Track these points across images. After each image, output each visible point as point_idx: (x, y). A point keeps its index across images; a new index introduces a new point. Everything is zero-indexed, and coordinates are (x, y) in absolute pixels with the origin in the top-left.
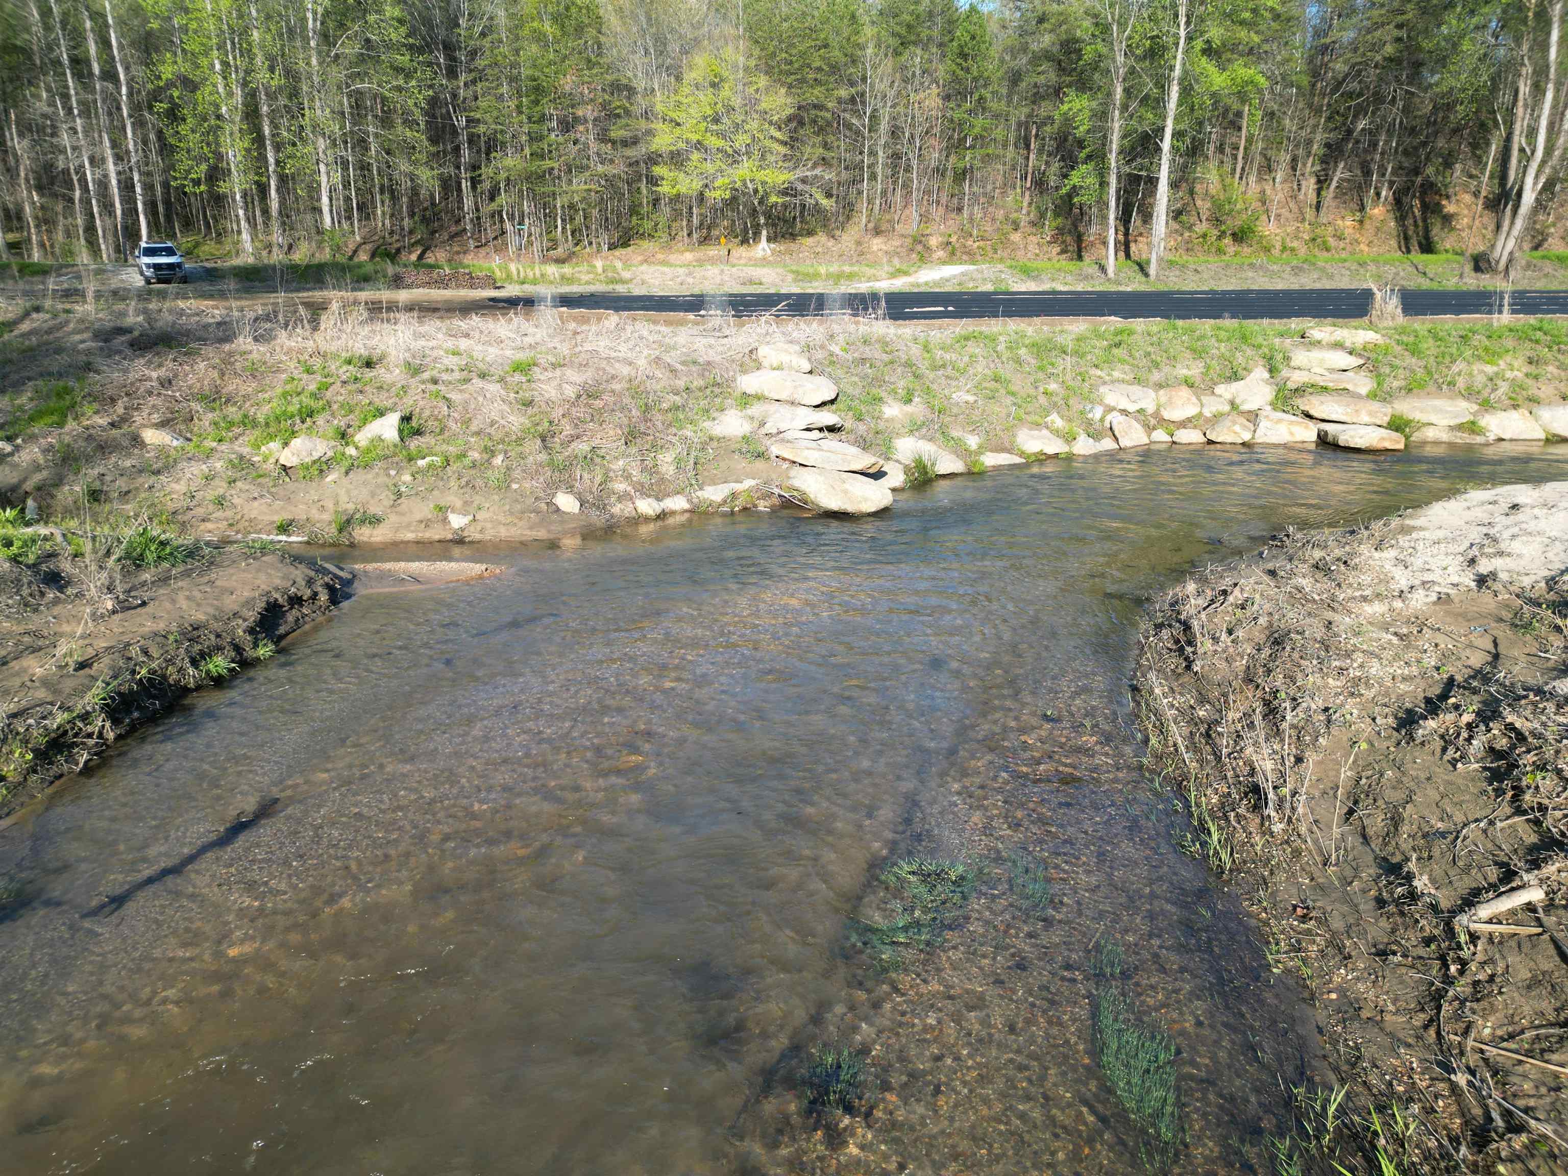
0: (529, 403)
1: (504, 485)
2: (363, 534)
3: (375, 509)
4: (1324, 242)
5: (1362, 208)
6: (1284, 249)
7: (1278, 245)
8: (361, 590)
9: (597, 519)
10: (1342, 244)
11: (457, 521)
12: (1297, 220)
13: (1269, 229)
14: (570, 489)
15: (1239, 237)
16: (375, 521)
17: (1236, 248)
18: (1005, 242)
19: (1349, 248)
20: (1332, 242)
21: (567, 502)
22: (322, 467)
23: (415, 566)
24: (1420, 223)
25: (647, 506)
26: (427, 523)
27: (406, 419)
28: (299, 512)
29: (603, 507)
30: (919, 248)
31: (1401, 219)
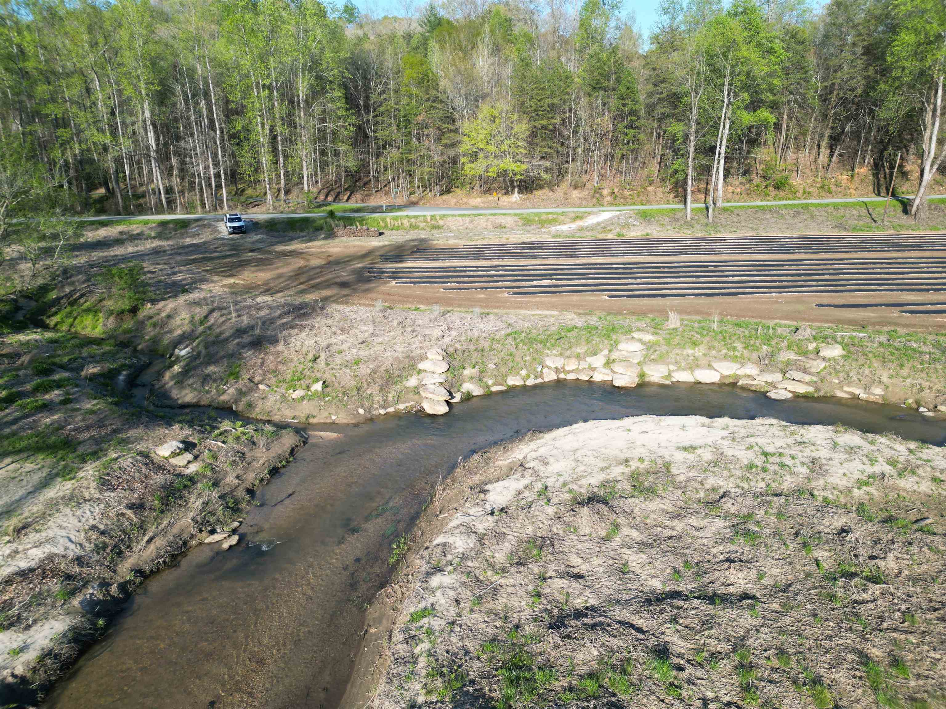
0: (356, 376)
1: (345, 406)
2: (312, 421)
3: (314, 414)
4: (829, 188)
5: (853, 169)
6: (804, 192)
7: (801, 191)
8: (311, 441)
9: (369, 416)
10: (839, 189)
11: (334, 417)
12: (813, 176)
13: (796, 181)
14: (362, 407)
15: (777, 187)
16: (314, 417)
17: (776, 192)
18: (644, 192)
19: (843, 191)
20: (833, 188)
21: (361, 411)
22: (302, 398)
23: (322, 434)
24: (888, 176)
25: (382, 412)
26: (326, 418)
27: (324, 382)
28: (297, 414)
29: (370, 412)
30: (597, 196)
31: (876, 176)
